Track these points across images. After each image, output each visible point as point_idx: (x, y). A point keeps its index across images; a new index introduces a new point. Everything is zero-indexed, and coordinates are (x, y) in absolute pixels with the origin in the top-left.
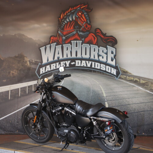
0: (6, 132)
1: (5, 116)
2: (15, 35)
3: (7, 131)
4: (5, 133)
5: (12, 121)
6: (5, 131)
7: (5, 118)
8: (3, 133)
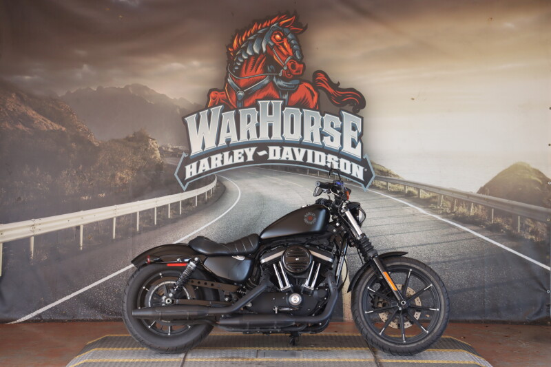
0: (106, 316)
1: (104, 277)
2: (127, 87)
3: (108, 314)
4: (103, 317)
5: (119, 290)
6: (105, 312)
7: (103, 283)
8: (99, 317)
